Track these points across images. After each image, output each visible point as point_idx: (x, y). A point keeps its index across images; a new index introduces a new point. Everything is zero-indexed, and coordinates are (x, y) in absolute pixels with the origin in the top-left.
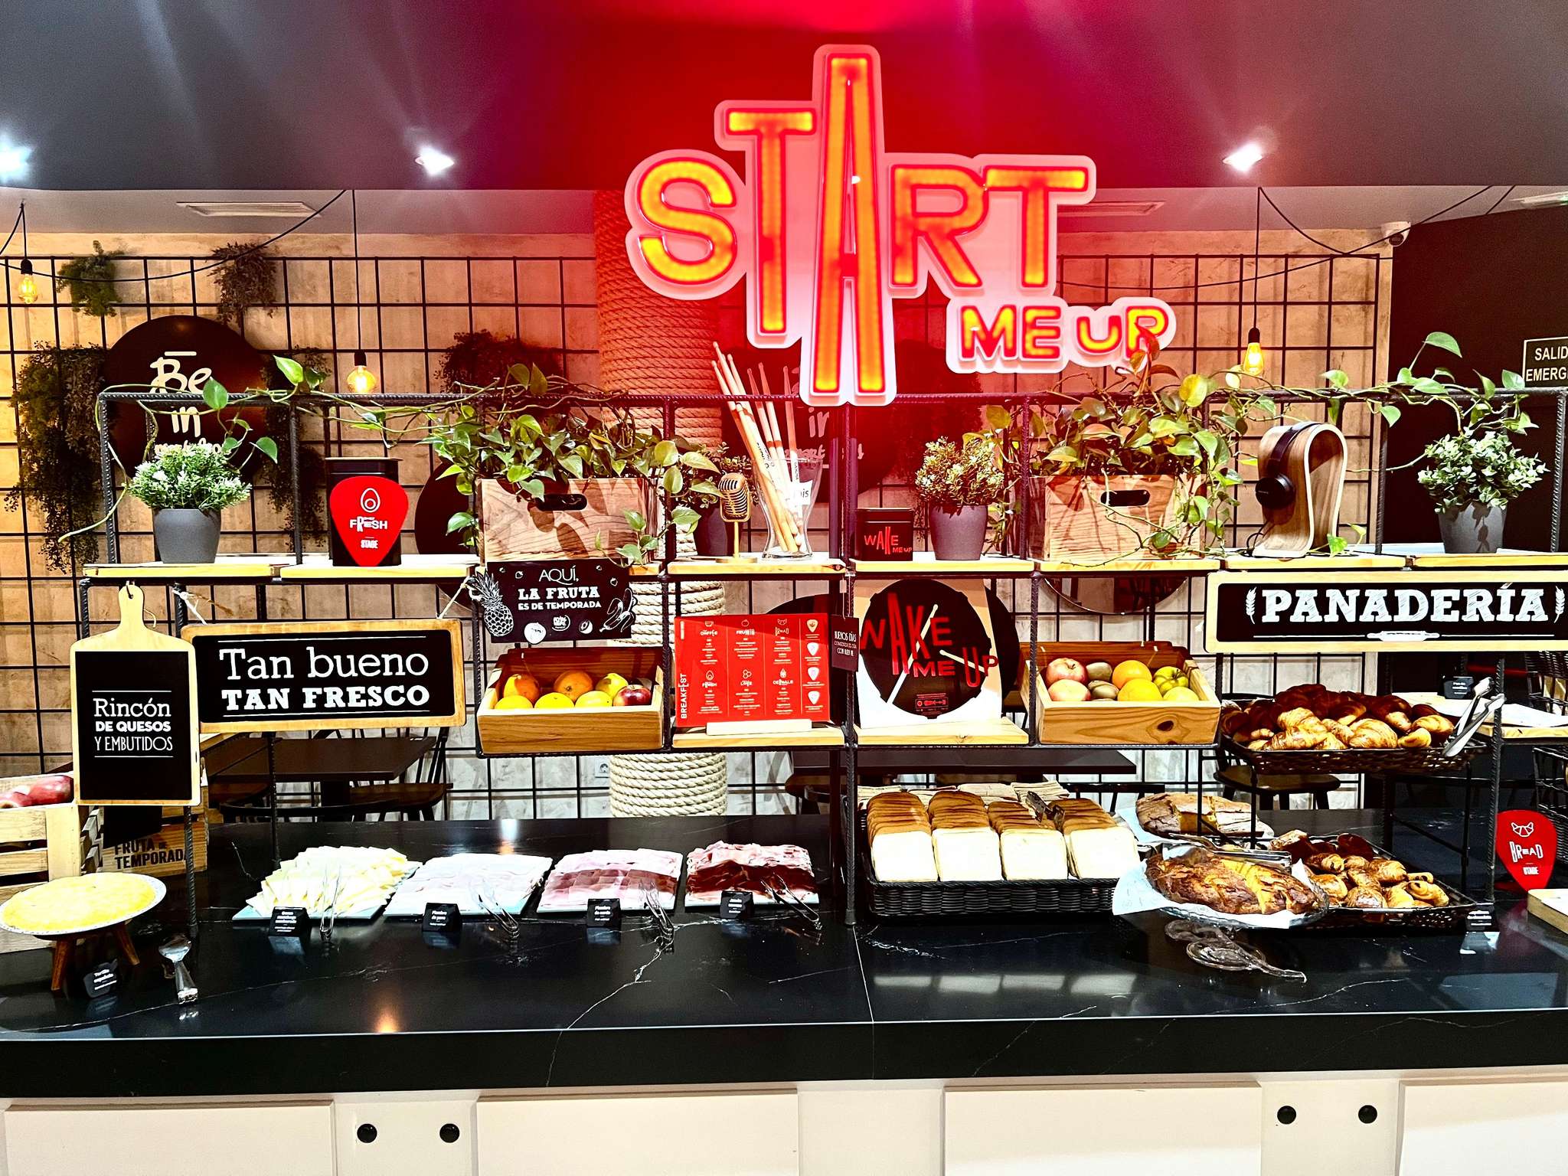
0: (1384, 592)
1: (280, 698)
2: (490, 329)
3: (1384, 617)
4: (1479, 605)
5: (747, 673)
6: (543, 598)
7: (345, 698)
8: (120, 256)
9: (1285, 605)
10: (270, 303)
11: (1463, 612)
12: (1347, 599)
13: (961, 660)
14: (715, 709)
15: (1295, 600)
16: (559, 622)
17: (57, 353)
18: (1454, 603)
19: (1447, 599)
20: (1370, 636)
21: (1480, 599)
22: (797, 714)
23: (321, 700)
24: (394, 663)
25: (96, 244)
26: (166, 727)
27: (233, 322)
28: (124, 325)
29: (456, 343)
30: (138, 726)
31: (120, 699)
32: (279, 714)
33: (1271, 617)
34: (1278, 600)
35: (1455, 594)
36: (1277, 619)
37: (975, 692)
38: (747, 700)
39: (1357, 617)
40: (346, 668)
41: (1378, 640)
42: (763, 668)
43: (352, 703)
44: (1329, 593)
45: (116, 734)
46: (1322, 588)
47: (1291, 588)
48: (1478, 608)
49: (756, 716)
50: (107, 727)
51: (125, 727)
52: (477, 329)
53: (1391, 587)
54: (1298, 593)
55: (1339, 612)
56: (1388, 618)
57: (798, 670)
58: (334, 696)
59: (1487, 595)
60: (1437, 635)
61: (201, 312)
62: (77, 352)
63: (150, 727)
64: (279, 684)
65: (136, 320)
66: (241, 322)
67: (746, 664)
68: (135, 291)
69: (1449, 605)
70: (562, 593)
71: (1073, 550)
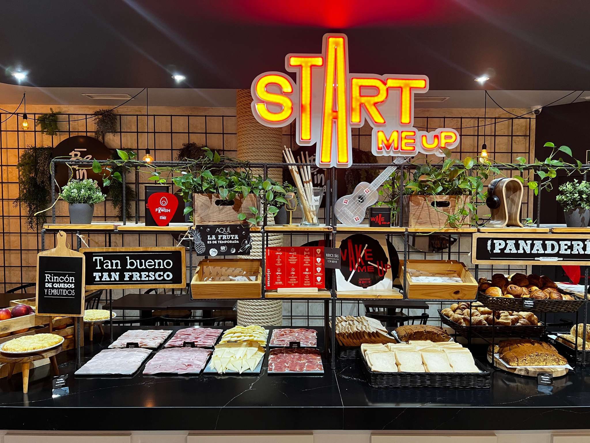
0: (541, 242)
1: (116, 276)
2: (196, 142)
3: (541, 251)
4: (578, 247)
5: (293, 269)
6: (217, 239)
7: (140, 276)
8: (60, 114)
9: (502, 246)
10: (114, 132)
11: (572, 250)
12: (526, 244)
13: (377, 266)
14: (281, 283)
15: (506, 244)
16: (223, 248)
17: (35, 149)
18: (568, 246)
19: (566, 245)
20: (536, 259)
21: (578, 245)
22: (312, 286)
23: (131, 277)
24: (159, 264)
25: (51, 109)
26: (73, 286)
27: (100, 138)
28: (60, 138)
29: (183, 147)
30: (62, 285)
31: (55, 275)
32: (115, 282)
33: (497, 251)
34: (500, 244)
35: (569, 243)
36: (499, 251)
37: (382, 278)
38: (293, 280)
39: (531, 251)
40: (141, 265)
41: (539, 260)
42: (299, 267)
43: (143, 279)
44: (520, 242)
45: (53, 288)
46: (517, 240)
47: (505, 240)
48: (578, 249)
49: (296, 286)
50: (50, 285)
51: (56, 286)
52: (191, 142)
53: (544, 240)
54: (508, 242)
55: (524, 249)
56: (543, 252)
57: (312, 269)
58: (136, 276)
59: (581, 243)
60: (562, 259)
61: (89, 134)
62: (42, 149)
63: (66, 286)
64: (115, 271)
65: (64, 137)
66: (103, 138)
67: (293, 266)
68: (64, 126)
69: (566, 247)
70: (224, 237)
71: (420, 224)
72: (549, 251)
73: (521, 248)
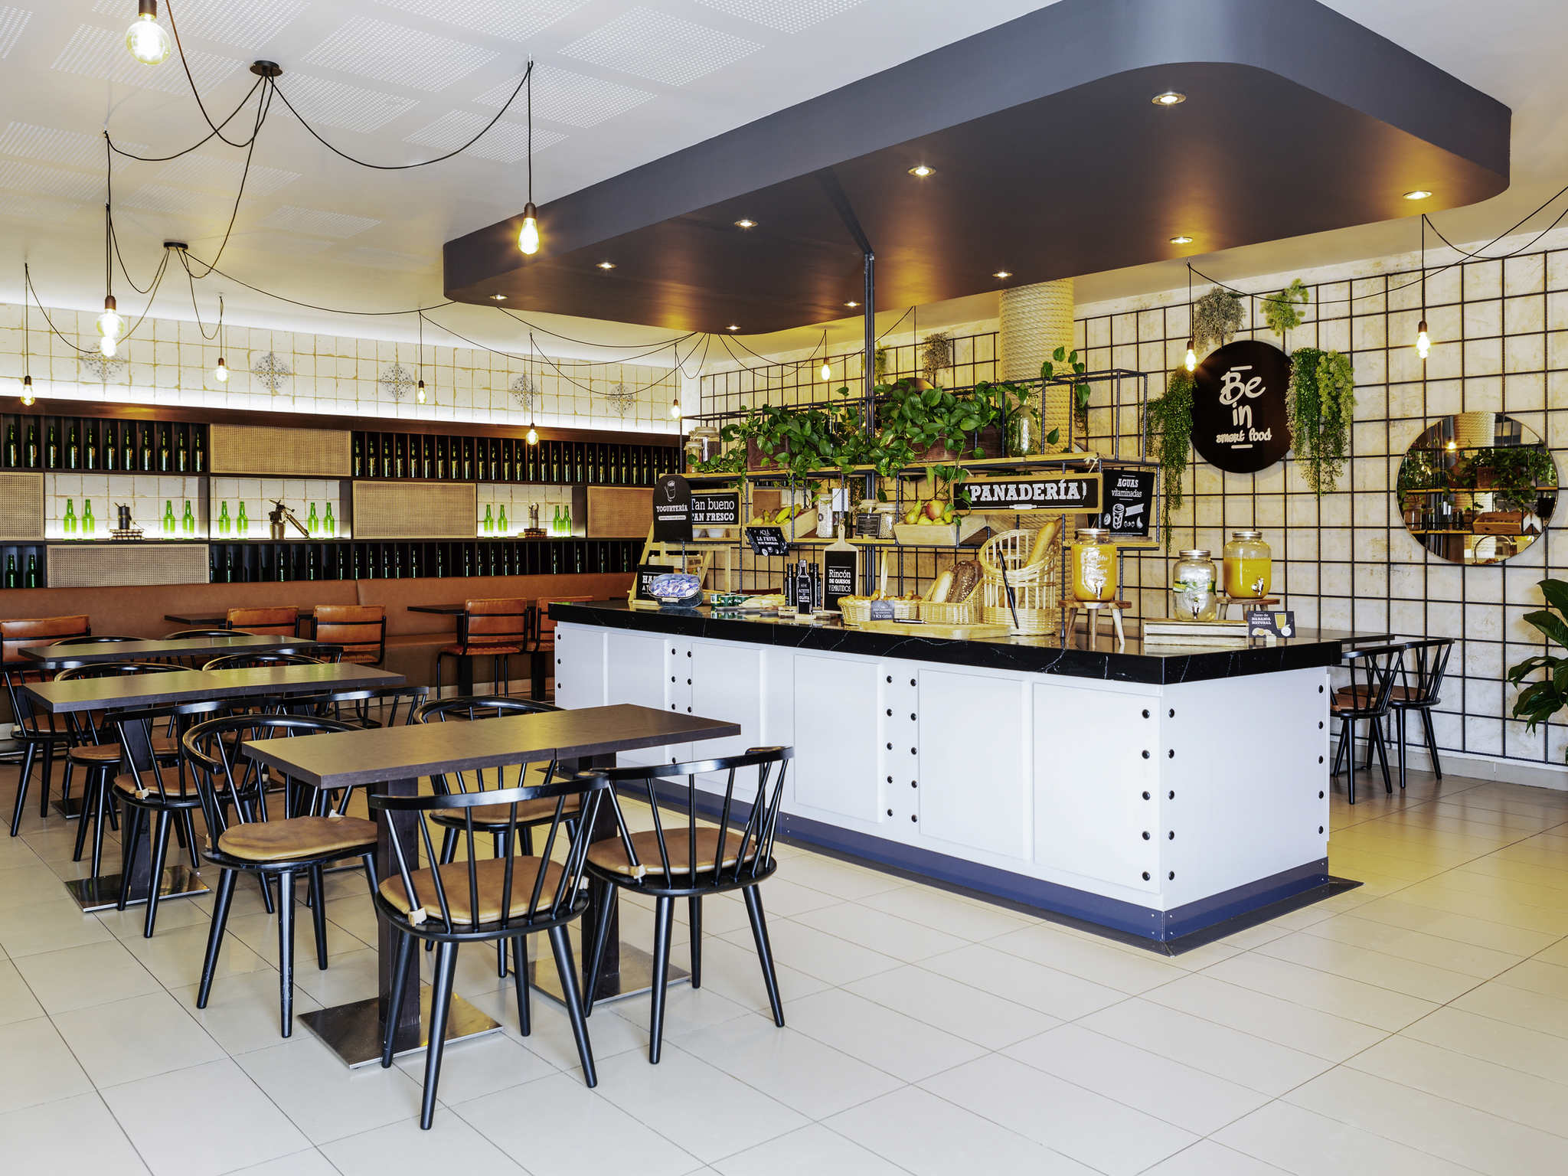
3: (1015, 498)
4: (1052, 491)
9: (978, 494)
11: (1046, 495)
33: (973, 498)
36: (976, 499)
39: (1005, 498)
44: (994, 487)
54: (983, 487)
69: (1040, 491)
72: (1023, 497)
73: (996, 495)
